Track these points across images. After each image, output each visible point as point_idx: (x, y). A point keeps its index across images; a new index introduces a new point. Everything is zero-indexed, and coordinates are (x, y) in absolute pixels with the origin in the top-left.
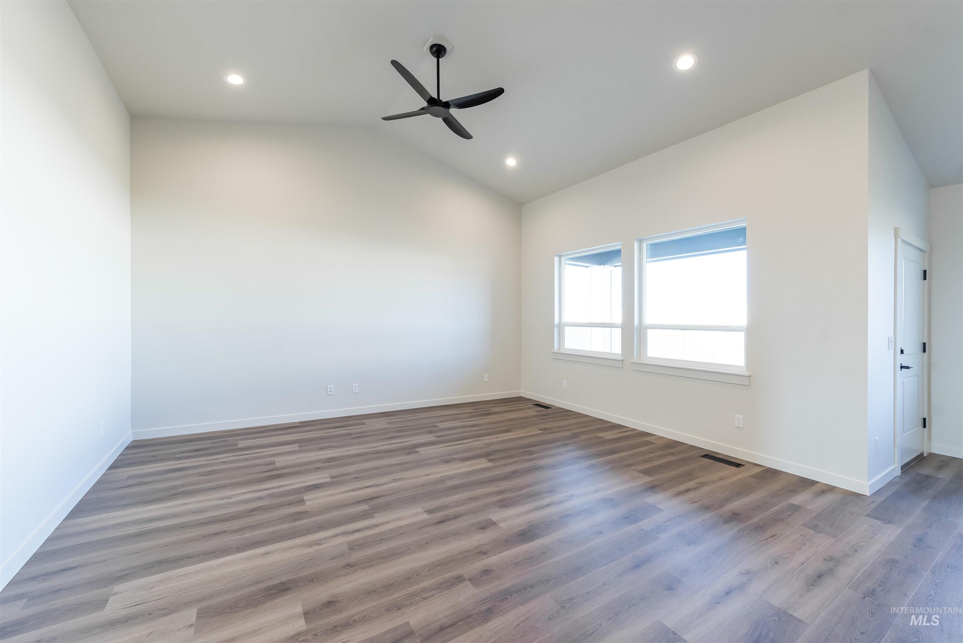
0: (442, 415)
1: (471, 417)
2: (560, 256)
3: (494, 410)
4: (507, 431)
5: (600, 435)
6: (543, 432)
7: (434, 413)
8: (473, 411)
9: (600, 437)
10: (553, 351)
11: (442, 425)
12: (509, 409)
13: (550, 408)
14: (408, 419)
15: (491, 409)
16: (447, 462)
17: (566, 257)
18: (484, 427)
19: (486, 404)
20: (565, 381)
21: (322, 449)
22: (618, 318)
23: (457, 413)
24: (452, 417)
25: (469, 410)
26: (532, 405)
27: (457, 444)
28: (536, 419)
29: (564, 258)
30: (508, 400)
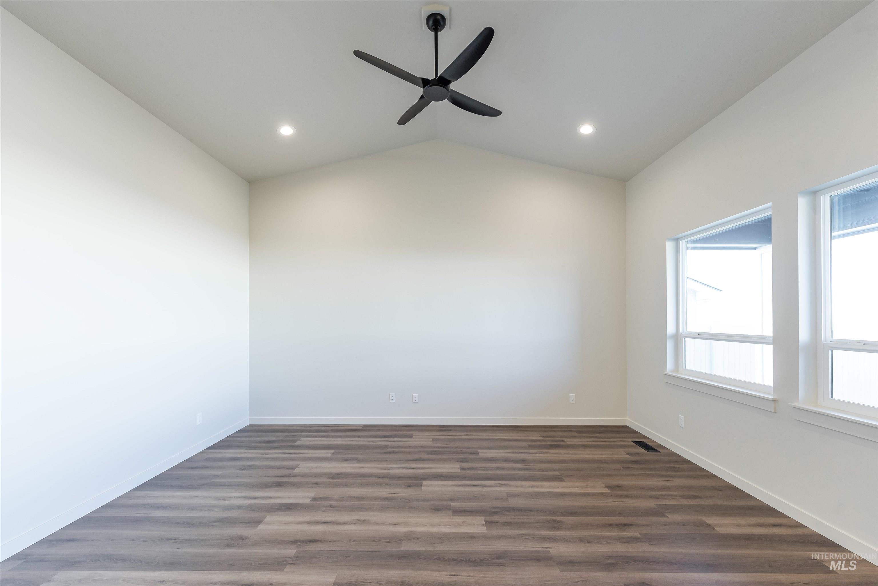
0: (498, 439)
1: (530, 447)
2: (677, 240)
3: (569, 441)
4: (558, 479)
5: (710, 520)
6: (610, 492)
7: (491, 434)
8: (541, 438)
9: (708, 525)
10: (665, 372)
11: (484, 453)
12: (591, 443)
13: (656, 451)
14: (460, 437)
15: (565, 440)
16: (437, 510)
17: (687, 240)
18: (532, 466)
19: (567, 431)
20: (682, 417)
21: (346, 460)
23: (518, 438)
24: (506, 443)
25: (536, 436)
26: (632, 441)
27: (474, 486)
28: (618, 466)
29: (684, 241)
30: (602, 429)
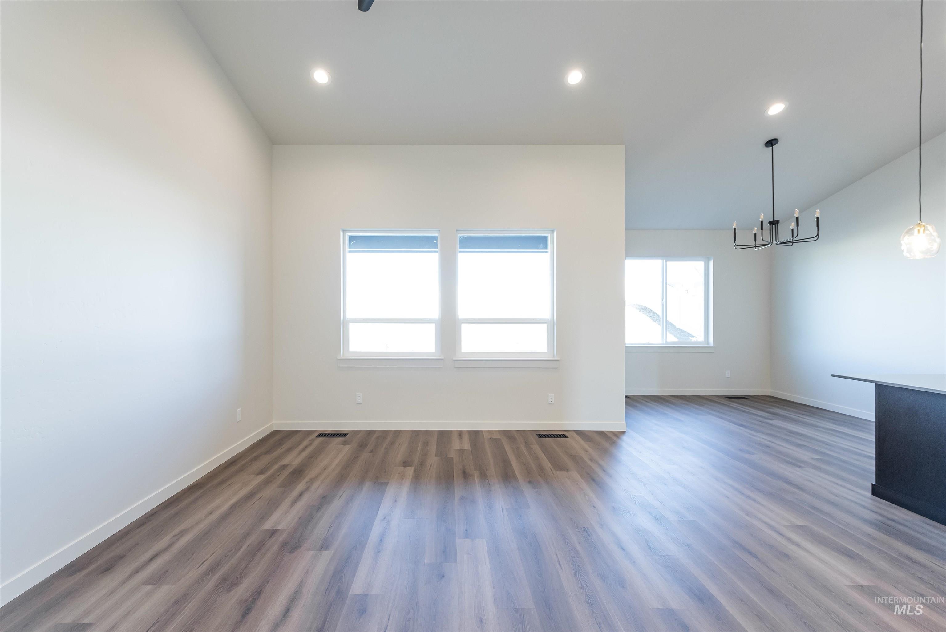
2: (344, 232)
10: (338, 357)
22: (435, 313)
